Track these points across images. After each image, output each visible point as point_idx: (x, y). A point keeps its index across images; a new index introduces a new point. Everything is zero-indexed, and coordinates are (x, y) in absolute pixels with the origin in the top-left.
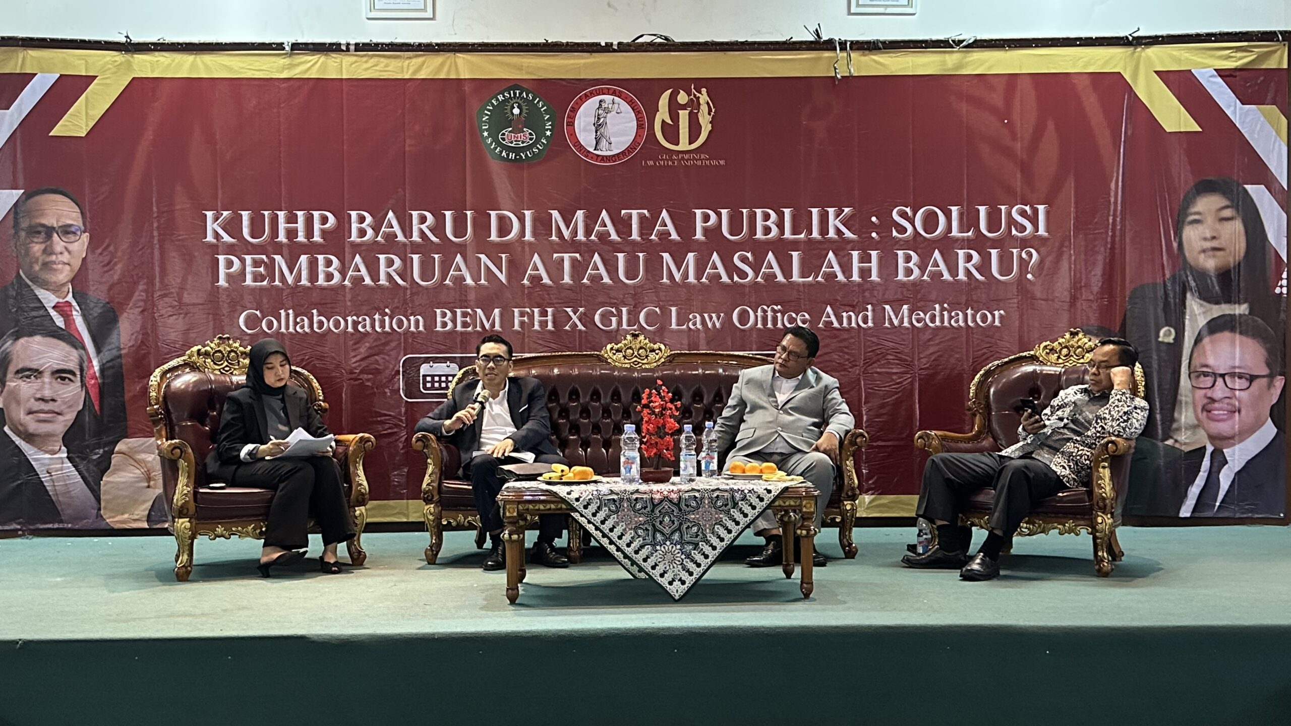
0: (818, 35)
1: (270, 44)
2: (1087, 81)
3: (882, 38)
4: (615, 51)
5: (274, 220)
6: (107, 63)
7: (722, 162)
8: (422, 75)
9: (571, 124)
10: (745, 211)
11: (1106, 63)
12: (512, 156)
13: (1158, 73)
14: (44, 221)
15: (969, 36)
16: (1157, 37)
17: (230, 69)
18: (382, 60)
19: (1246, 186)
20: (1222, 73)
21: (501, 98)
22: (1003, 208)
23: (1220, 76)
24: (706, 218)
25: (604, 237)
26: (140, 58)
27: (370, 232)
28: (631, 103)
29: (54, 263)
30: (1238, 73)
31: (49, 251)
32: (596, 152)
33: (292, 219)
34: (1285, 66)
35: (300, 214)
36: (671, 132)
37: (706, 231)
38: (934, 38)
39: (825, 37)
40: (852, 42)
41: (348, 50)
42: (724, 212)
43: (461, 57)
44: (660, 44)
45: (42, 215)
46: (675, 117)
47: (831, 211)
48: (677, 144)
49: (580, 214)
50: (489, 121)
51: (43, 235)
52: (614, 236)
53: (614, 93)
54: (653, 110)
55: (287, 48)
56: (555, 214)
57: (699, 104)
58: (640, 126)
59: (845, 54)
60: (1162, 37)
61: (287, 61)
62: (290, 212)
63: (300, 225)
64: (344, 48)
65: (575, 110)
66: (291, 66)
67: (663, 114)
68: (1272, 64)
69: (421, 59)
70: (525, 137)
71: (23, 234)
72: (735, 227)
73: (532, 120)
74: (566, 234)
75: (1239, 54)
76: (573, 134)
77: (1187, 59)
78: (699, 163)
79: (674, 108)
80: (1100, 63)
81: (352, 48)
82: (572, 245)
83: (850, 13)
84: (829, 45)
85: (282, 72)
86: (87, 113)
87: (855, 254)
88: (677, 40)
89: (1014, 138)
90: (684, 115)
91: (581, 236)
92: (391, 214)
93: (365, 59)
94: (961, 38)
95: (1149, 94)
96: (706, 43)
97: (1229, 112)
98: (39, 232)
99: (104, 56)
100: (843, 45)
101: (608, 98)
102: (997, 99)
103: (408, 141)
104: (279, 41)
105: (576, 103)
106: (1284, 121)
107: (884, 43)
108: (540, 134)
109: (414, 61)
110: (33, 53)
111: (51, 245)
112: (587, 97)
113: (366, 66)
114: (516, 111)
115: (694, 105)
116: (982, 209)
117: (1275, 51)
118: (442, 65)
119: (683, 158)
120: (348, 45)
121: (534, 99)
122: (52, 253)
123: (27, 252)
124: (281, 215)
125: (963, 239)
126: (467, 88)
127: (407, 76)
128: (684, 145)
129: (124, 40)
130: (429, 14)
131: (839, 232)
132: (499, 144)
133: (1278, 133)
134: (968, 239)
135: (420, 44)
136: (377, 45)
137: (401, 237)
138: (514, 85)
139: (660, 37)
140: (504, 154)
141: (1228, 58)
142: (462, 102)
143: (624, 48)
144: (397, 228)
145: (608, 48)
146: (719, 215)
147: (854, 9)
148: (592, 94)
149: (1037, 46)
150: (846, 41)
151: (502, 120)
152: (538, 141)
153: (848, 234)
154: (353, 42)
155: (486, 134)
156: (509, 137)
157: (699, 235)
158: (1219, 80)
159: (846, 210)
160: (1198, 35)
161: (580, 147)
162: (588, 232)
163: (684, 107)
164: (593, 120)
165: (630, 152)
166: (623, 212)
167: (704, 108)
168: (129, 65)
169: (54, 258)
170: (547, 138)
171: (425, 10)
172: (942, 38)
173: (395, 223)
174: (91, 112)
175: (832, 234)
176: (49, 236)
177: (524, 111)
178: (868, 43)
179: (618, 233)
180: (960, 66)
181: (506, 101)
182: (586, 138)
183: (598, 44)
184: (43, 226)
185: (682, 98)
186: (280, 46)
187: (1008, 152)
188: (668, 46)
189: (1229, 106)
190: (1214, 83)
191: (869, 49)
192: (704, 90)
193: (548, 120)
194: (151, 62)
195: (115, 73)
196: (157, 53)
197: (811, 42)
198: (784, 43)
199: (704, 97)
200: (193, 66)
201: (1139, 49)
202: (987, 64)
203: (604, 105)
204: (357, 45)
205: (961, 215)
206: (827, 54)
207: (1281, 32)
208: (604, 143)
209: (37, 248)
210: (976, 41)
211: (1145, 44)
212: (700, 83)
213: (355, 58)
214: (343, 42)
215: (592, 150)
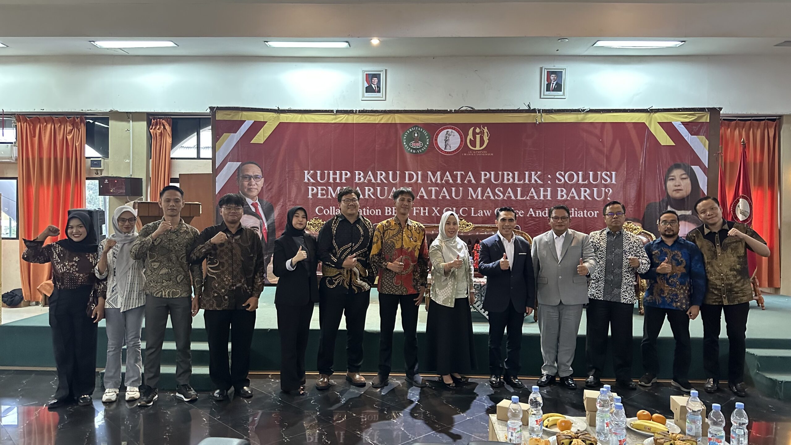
0: (529, 107)
1: (329, 111)
2: (632, 125)
3: (554, 108)
4: (453, 113)
5: (329, 174)
6: (271, 117)
7: (492, 154)
8: (382, 122)
9: (436, 140)
10: (500, 172)
11: (639, 119)
12: (414, 151)
13: (659, 123)
14: (249, 174)
15: (587, 108)
16: (659, 109)
17: (314, 119)
18: (368, 116)
19: (693, 167)
20: (683, 123)
21: (410, 130)
22: (599, 172)
23: (683, 124)
24: (486, 175)
25: (447, 181)
26: (282, 115)
27: (362, 179)
28: (458, 132)
29: (252, 188)
30: (690, 124)
31: (250, 184)
32: (445, 150)
33: (335, 174)
34: (708, 121)
35: (338, 172)
36: (473, 143)
37: (485, 180)
38: (574, 108)
39: (532, 108)
40: (542, 110)
41: (356, 113)
42: (492, 173)
43: (397, 116)
44: (470, 110)
45: (247, 171)
46: (475, 137)
47: (533, 173)
48: (475, 147)
49: (439, 173)
50: (406, 139)
51: (248, 179)
52: (451, 181)
53: (452, 129)
54: (467, 135)
55: (335, 112)
56: (429, 173)
57: (484, 133)
58: (462, 141)
59: (540, 114)
60: (661, 109)
61: (334, 117)
62: (334, 171)
63: (338, 176)
64: (355, 112)
65: (438, 135)
66: (336, 119)
67: (470, 136)
68: (703, 120)
69: (382, 116)
70: (419, 145)
71: (241, 178)
72: (496, 179)
73: (422, 138)
74: (433, 180)
75: (691, 117)
76: (437, 144)
77: (670, 118)
78: (483, 155)
79: (474, 134)
80: (637, 119)
81: (358, 112)
82: (436, 185)
83: (541, 98)
84: (534, 111)
85: (332, 120)
86: (264, 135)
87: (542, 189)
88: (476, 109)
89: (604, 146)
90: (478, 137)
91: (439, 181)
92: (370, 172)
93: (362, 116)
94: (584, 109)
95: (655, 131)
96: (487, 110)
97: (686, 138)
98: (247, 178)
99: (270, 114)
100: (539, 111)
101: (450, 130)
102: (598, 132)
103: (377, 146)
104: (331, 109)
105: (438, 132)
106: (707, 142)
107: (555, 110)
108: (425, 143)
109: (380, 116)
110: (245, 113)
111: (251, 182)
112: (442, 130)
113: (363, 118)
114: (416, 135)
115: (482, 133)
116: (591, 173)
117: (704, 116)
118: (390, 118)
119: (477, 153)
120: (356, 111)
121: (423, 131)
122: (251, 185)
123: (243, 185)
124: (331, 172)
125: (583, 184)
126: (398, 126)
127: (377, 122)
128: (478, 148)
129: (277, 108)
130: (384, 99)
131: (536, 181)
132: (409, 147)
133: (705, 146)
134: (585, 184)
135: (382, 111)
136: (366, 111)
137: (373, 181)
138: (415, 125)
139: (470, 107)
140: (411, 151)
141: (686, 118)
142: (396, 132)
143: (456, 112)
144: (372, 178)
145: (451, 112)
146: (490, 174)
147: (542, 97)
148: (444, 129)
149: (613, 112)
150: (540, 109)
151: (411, 138)
152: (424, 146)
153: (539, 182)
154: (358, 110)
155: (405, 143)
156: (413, 144)
157: (483, 181)
158: (683, 126)
159: (539, 173)
160: (675, 109)
161: (439, 148)
162: (442, 180)
163: (478, 134)
164: (444, 138)
165: (458, 150)
166: (455, 172)
167: (486, 134)
168: (278, 118)
169: (252, 187)
170: (427, 145)
171: (382, 97)
172: (577, 108)
173: (371, 175)
174: (265, 135)
175: (533, 181)
176: (250, 179)
177: (419, 135)
178: (549, 110)
179: (453, 180)
180: (584, 119)
181: (412, 131)
182: (441, 145)
183: (447, 110)
184: (248, 175)
185: (478, 130)
186: (332, 111)
187: (601, 152)
188: (473, 111)
189: (686, 136)
190: (680, 127)
191: (549, 112)
192: (486, 128)
193: (428, 138)
194: (286, 117)
195: (273, 120)
196: (288, 114)
197: (527, 110)
198: (517, 110)
199: (486, 130)
200: (301, 118)
201: (652, 114)
202: (594, 119)
203: (448, 133)
204: (359, 111)
205: (583, 175)
206: (533, 114)
207: (707, 108)
208: (448, 147)
209: (246, 183)
210: (590, 110)
211: (654, 112)
212: (484, 125)
213: (358, 116)
214: (354, 110)
215: (443, 149)
